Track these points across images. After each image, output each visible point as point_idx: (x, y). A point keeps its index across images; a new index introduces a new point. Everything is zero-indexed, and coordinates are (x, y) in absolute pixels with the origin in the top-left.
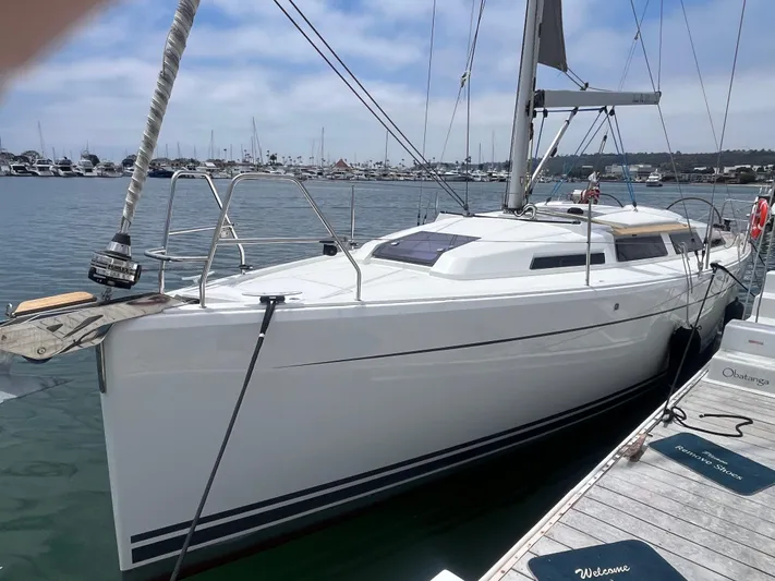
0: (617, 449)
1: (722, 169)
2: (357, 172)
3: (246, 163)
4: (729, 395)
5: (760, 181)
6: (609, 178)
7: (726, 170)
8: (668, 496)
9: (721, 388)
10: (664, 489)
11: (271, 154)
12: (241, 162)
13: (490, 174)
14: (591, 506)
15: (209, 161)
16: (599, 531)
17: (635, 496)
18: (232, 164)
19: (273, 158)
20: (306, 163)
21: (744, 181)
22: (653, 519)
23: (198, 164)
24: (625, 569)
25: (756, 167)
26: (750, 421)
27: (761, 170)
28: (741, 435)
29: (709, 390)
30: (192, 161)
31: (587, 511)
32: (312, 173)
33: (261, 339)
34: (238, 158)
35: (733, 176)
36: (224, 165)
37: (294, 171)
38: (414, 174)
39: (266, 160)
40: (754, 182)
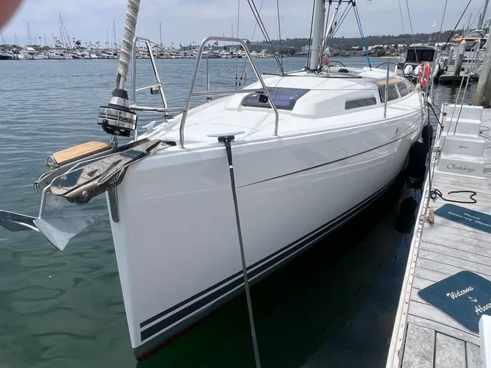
0: (418, 218)
1: (367, 47)
2: (142, 52)
3: (58, 48)
4: (454, 179)
5: (388, 55)
6: (304, 54)
7: (370, 48)
8: (462, 241)
9: (448, 176)
10: (459, 238)
11: (76, 41)
12: (54, 47)
13: (232, 53)
14: (428, 255)
15: (30, 46)
16: (443, 269)
17: (446, 244)
18: (47, 48)
19: (78, 43)
20: (103, 47)
21: (380, 55)
22: (464, 256)
23: (21, 49)
24: (471, 289)
25: (386, 46)
26: (475, 194)
27: (388, 48)
28: (476, 202)
29: (442, 178)
30: (15, 46)
31: (427, 257)
32: (110, 54)
33: (231, 170)
34: (52, 44)
35: (373, 52)
36: (41, 49)
37: (96, 53)
38: (182, 54)
39: (73, 45)
40: (384, 55)
